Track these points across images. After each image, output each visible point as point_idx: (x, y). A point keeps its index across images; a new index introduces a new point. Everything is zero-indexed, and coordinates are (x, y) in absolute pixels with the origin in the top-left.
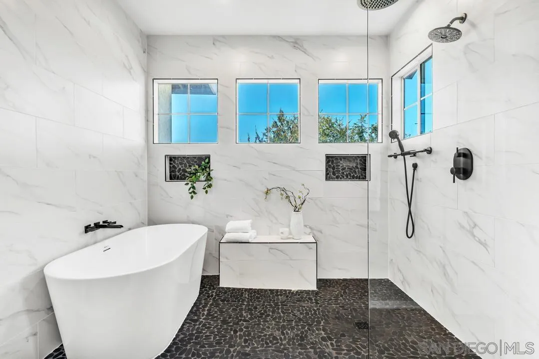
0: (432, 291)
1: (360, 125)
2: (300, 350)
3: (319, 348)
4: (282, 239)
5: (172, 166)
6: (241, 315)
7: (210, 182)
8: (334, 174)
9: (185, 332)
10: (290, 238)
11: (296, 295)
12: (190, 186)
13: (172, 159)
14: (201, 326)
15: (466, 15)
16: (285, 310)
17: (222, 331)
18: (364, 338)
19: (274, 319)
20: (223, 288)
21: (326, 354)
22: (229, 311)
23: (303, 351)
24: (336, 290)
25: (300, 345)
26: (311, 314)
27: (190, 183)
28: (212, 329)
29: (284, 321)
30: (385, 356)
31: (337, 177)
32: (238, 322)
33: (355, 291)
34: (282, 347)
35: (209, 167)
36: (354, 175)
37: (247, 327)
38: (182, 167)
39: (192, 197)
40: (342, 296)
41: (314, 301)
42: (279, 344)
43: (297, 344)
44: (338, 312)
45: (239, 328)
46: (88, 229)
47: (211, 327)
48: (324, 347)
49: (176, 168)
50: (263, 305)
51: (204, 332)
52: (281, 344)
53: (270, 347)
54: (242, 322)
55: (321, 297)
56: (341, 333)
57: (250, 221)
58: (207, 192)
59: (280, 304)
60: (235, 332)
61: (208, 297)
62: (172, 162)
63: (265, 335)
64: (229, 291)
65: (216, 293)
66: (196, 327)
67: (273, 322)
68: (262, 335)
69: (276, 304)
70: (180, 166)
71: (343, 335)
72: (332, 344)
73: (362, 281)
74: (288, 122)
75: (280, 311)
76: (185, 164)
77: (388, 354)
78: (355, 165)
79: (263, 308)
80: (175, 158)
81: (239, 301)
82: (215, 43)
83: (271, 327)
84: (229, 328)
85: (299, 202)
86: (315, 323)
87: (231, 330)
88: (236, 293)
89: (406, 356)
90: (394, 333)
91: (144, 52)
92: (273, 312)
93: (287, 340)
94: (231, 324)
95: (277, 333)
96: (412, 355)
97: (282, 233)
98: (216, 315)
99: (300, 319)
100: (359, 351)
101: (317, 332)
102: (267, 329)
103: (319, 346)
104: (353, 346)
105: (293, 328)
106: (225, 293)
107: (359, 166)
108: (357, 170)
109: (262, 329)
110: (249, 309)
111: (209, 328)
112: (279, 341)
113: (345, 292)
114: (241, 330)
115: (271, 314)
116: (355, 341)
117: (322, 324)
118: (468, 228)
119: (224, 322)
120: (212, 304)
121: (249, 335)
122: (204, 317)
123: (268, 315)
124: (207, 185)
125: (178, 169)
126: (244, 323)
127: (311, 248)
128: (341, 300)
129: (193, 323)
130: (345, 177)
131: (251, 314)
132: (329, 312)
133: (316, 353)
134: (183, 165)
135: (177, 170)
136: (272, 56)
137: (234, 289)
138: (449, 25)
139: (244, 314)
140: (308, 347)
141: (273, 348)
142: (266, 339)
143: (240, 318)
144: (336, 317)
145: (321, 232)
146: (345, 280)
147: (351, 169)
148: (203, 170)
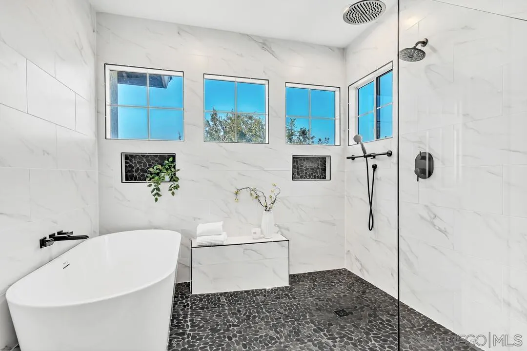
0: (392, 275)
1: (290, 128)
2: (300, 345)
3: (315, 340)
4: (254, 239)
5: (128, 165)
6: (228, 321)
7: (176, 183)
8: (298, 174)
9: (175, 348)
10: (261, 238)
11: (272, 293)
12: (153, 187)
13: (128, 157)
14: (190, 339)
15: (427, 40)
16: (268, 309)
17: (216, 340)
18: (348, 324)
19: (263, 319)
20: (196, 295)
21: (324, 345)
22: (214, 318)
23: (303, 345)
24: (306, 284)
25: (298, 340)
26: (294, 309)
27: (153, 184)
28: (204, 339)
29: (272, 320)
30: (372, 337)
31: (301, 177)
32: (228, 328)
33: (323, 283)
34: (282, 345)
35: (174, 167)
36: (315, 175)
37: (240, 332)
38: (140, 166)
39: (156, 200)
40: (313, 289)
41: (291, 297)
42: (278, 343)
43: (295, 340)
44: (317, 304)
45: (231, 334)
46: (43, 243)
47: (203, 338)
48: (319, 338)
49: (133, 168)
50: (245, 307)
51: (196, 344)
52: (280, 343)
53: (271, 347)
54: (232, 327)
55: (296, 292)
56: (328, 323)
57: (221, 223)
58: (173, 194)
59: (261, 304)
60: (230, 338)
61: (185, 306)
62: (128, 161)
63: (261, 337)
64: (204, 298)
65: (191, 301)
66: (186, 340)
67: (263, 322)
68: (258, 337)
69: (258, 304)
70: (138, 166)
71: (330, 325)
72: (324, 334)
73: (325, 273)
74: (220, 122)
75: (264, 310)
76: (145, 163)
77: (373, 334)
78: (316, 166)
79: (246, 311)
80: (132, 156)
81: (219, 307)
82: (180, 32)
83: (263, 328)
84: (222, 336)
85: (269, 202)
86: (302, 318)
87: (224, 337)
88: (212, 298)
89: (387, 334)
90: (370, 315)
91: (94, 31)
92: (258, 312)
93: (284, 338)
94: (222, 331)
95: (272, 333)
96: (391, 332)
97: (255, 233)
98: (201, 325)
99: (287, 316)
100: (350, 336)
101: (307, 325)
102: (260, 330)
103: (315, 338)
104: (343, 332)
105: (284, 326)
106: (201, 300)
107: (320, 167)
108: (318, 170)
109: (255, 331)
110: (234, 314)
111: (200, 339)
112: (277, 340)
113: (314, 285)
114: (235, 336)
115: (256, 314)
116: (342, 328)
117: (308, 317)
118: (429, 219)
119: (213, 330)
120: (192, 314)
121: (245, 339)
122: (190, 328)
123: (255, 317)
124: (173, 186)
125: (135, 168)
126: (235, 328)
127: (284, 246)
128: (314, 292)
129: (181, 337)
130: (308, 177)
131: (238, 318)
132: (308, 305)
133: (315, 345)
134: (142, 164)
135: (134, 170)
136: (241, 54)
137: (208, 295)
138: (415, 47)
139: (231, 319)
140: (306, 341)
141: (275, 348)
142: (264, 340)
143: (228, 324)
144: (317, 309)
145: (288, 230)
146: (310, 274)
147: (313, 169)
148: (167, 169)
